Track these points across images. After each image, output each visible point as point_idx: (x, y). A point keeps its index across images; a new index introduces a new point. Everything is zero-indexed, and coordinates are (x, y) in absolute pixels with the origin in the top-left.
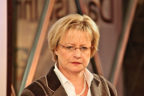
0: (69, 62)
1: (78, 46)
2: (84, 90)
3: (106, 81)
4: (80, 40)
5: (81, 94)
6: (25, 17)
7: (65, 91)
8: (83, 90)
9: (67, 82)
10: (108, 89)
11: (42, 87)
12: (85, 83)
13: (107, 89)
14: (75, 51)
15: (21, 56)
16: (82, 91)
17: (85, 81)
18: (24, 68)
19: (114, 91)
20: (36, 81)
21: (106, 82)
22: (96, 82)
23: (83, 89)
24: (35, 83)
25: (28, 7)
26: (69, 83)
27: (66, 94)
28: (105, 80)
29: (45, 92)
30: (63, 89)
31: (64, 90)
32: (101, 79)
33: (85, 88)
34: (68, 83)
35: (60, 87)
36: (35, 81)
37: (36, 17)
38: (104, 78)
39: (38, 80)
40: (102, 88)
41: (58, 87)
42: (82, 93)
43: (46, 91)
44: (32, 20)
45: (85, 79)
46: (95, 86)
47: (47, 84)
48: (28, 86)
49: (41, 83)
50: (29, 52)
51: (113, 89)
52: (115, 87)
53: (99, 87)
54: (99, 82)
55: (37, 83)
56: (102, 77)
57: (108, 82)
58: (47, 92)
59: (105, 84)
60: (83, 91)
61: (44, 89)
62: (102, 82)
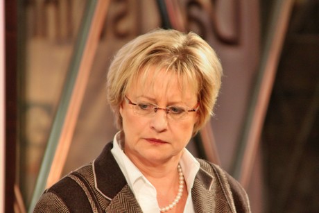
0: (142, 138)
1: (162, 106)
2: (179, 197)
3: (227, 177)
4: (166, 91)
5: (171, 206)
6: (44, 34)
7: (135, 199)
8: (175, 198)
9: (141, 178)
10: (230, 193)
11: (85, 189)
12: (182, 182)
13: (227, 194)
14: (154, 114)
15: (36, 121)
16: (173, 201)
17: (182, 178)
18: (44, 146)
19: (243, 199)
20: (72, 174)
21: (225, 179)
22: (203, 177)
23: (177, 195)
24: (68, 178)
25: (51, 12)
26: (145, 182)
27: (138, 204)
28: (223, 173)
29: (90, 200)
30: (131, 194)
31: (134, 196)
32: (216, 172)
33: (180, 194)
34: (141, 180)
35: (124, 189)
36: (68, 175)
37: (70, 33)
38: (221, 170)
39: (76, 172)
40: (217, 193)
41: (120, 190)
42: (174, 203)
43: (92, 196)
44: (59, 41)
45: (181, 174)
46: (202, 187)
47: (95, 181)
48: (54, 186)
49: (81, 179)
50: (54, 111)
51: (240, 193)
52: (245, 189)
53: (210, 189)
54: (211, 179)
55: (73, 178)
56: (218, 167)
57: (230, 177)
58: (94, 199)
59: (223, 183)
60: (177, 200)
61: (87, 194)
62: (217, 178)
